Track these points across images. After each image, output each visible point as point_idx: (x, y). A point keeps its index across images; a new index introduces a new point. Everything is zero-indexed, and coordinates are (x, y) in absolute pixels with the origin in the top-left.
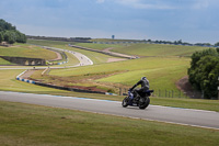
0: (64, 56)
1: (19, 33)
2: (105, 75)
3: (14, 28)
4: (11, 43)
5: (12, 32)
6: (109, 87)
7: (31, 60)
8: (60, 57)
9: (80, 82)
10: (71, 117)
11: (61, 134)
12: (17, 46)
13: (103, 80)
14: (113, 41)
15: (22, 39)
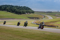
0: (45, 17)
1: (32, 11)
2: (56, 22)
3: (31, 9)
4: (30, 13)
5: (30, 10)
6: (57, 25)
7: (35, 18)
8: (43, 17)
9: (49, 24)
10: (46, 33)
11: (43, 38)
12: (32, 14)
13: (55, 23)
14: (58, 12)
15: (33, 12)
